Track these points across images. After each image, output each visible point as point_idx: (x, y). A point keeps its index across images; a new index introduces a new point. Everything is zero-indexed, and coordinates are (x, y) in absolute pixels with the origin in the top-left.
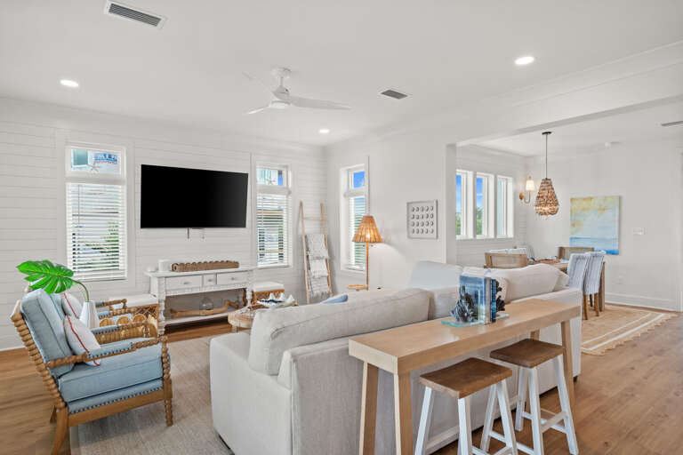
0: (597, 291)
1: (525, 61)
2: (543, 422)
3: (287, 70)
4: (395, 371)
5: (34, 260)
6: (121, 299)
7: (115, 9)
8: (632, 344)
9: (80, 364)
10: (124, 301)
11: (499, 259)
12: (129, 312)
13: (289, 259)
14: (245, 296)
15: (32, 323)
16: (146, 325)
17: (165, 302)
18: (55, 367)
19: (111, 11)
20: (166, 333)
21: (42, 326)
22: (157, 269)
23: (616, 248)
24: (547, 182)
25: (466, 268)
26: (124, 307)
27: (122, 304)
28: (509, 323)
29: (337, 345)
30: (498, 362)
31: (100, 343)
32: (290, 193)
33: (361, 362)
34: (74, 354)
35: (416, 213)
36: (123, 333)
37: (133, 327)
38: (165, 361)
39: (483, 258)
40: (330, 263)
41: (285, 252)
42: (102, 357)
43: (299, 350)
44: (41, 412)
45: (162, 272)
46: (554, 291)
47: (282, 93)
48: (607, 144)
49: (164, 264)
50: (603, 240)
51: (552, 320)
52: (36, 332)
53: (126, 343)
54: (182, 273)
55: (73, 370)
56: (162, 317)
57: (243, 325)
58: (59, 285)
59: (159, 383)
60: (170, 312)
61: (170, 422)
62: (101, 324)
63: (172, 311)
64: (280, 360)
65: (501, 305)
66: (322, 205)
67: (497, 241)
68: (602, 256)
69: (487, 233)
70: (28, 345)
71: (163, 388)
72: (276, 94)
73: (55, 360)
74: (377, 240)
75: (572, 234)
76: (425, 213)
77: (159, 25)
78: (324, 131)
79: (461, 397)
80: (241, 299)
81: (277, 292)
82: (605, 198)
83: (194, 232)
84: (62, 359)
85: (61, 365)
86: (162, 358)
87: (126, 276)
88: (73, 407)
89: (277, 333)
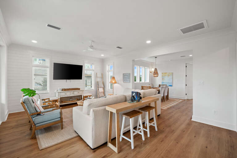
0: (167, 95)
1: (149, 42)
2: (150, 124)
3: (93, 41)
4: (116, 113)
5: (25, 88)
6: (48, 98)
7: (49, 25)
8: (173, 107)
9: (39, 114)
10: (49, 99)
11: (145, 88)
12: (51, 101)
13: (93, 88)
14: (82, 97)
15: (26, 104)
16: (56, 105)
17: (60, 99)
18: (32, 115)
19: (48, 26)
20: (60, 107)
21: (29, 105)
22: (58, 90)
23: (171, 85)
24: (156, 69)
25: (136, 90)
26: (49, 100)
27: (48, 100)
28: (142, 102)
29: (103, 108)
30: (140, 111)
31: (44, 109)
32: (94, 70)
33: (109, 111)
34: (37, 112)
35: (125, 76)
36: (49, 107)
37: (52, 105)
38: (61, 113)
39: (141, 87)
40: (104, 88)
41: (92, 86)
42: (45, 112)
43: (94, 109)
44: (27, 128)
45: (59, 91)
46: (155, 95)
47: (92, 47)
48: (170, 60)
49: (60, 89)
50: (169, 83)
51: (153, 101)
52: (27, 106)
53: (51, 109)
54: (64, 91)
55: (37, 116)
56: (59, 103)
57: (81, 104)
58: (32, 94)
59: (59, 119)
60: (61, 102)
61: (62, 128)
62: (43, 105)
63: (62, 101)
64: (90, 111)
65: (141, 98)
66: (102, 74)
67: (145, 83)
68: (168, 87)
69: (143, 81)
70: (25, 110)
71: (61, 120)
72: (90, 47)
73: (32, 113)
74: (116, 83)
75: (162, 81)
76: (127, 76)
77: (60, 30)
78: (102, 55)
79: (130, 118)
80: (80, 98)
81: (90, 96)
82: (169, 73)
83: (68, 81)
84: (34, 113)
85: (34, 115)
86: (60, 113)
87: (49, 92)
88: (37, 125)
89: (89, 105)
